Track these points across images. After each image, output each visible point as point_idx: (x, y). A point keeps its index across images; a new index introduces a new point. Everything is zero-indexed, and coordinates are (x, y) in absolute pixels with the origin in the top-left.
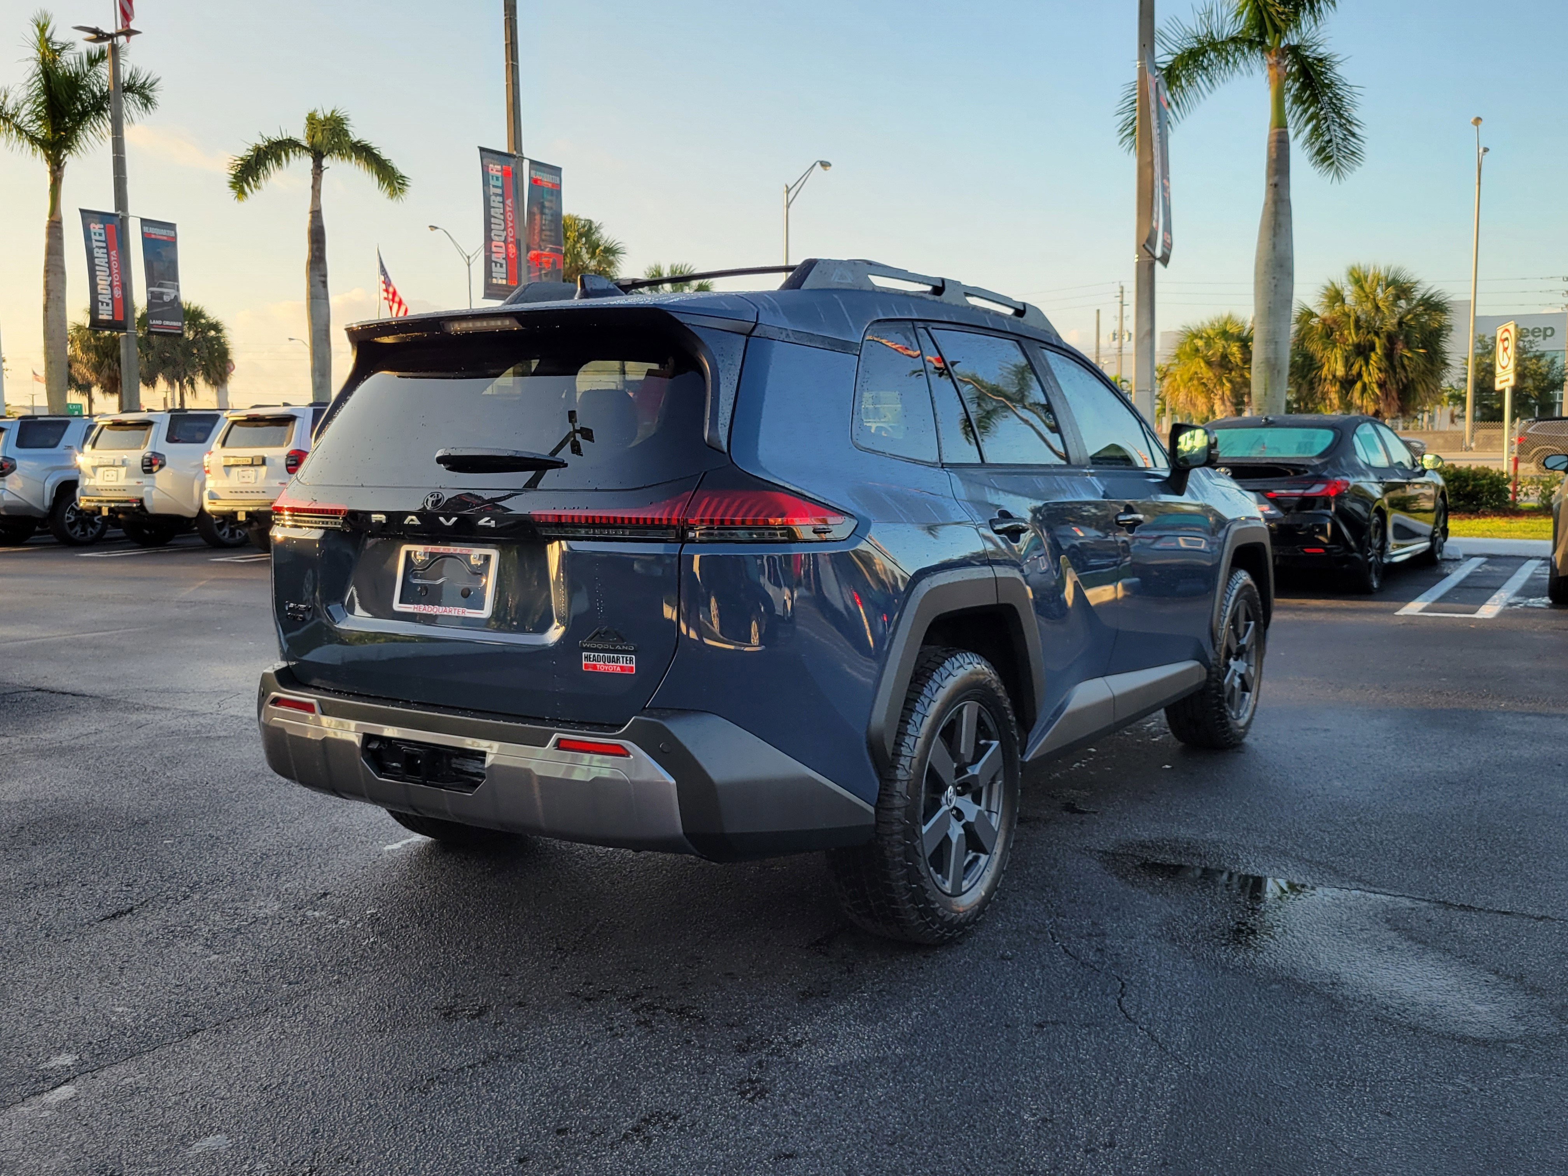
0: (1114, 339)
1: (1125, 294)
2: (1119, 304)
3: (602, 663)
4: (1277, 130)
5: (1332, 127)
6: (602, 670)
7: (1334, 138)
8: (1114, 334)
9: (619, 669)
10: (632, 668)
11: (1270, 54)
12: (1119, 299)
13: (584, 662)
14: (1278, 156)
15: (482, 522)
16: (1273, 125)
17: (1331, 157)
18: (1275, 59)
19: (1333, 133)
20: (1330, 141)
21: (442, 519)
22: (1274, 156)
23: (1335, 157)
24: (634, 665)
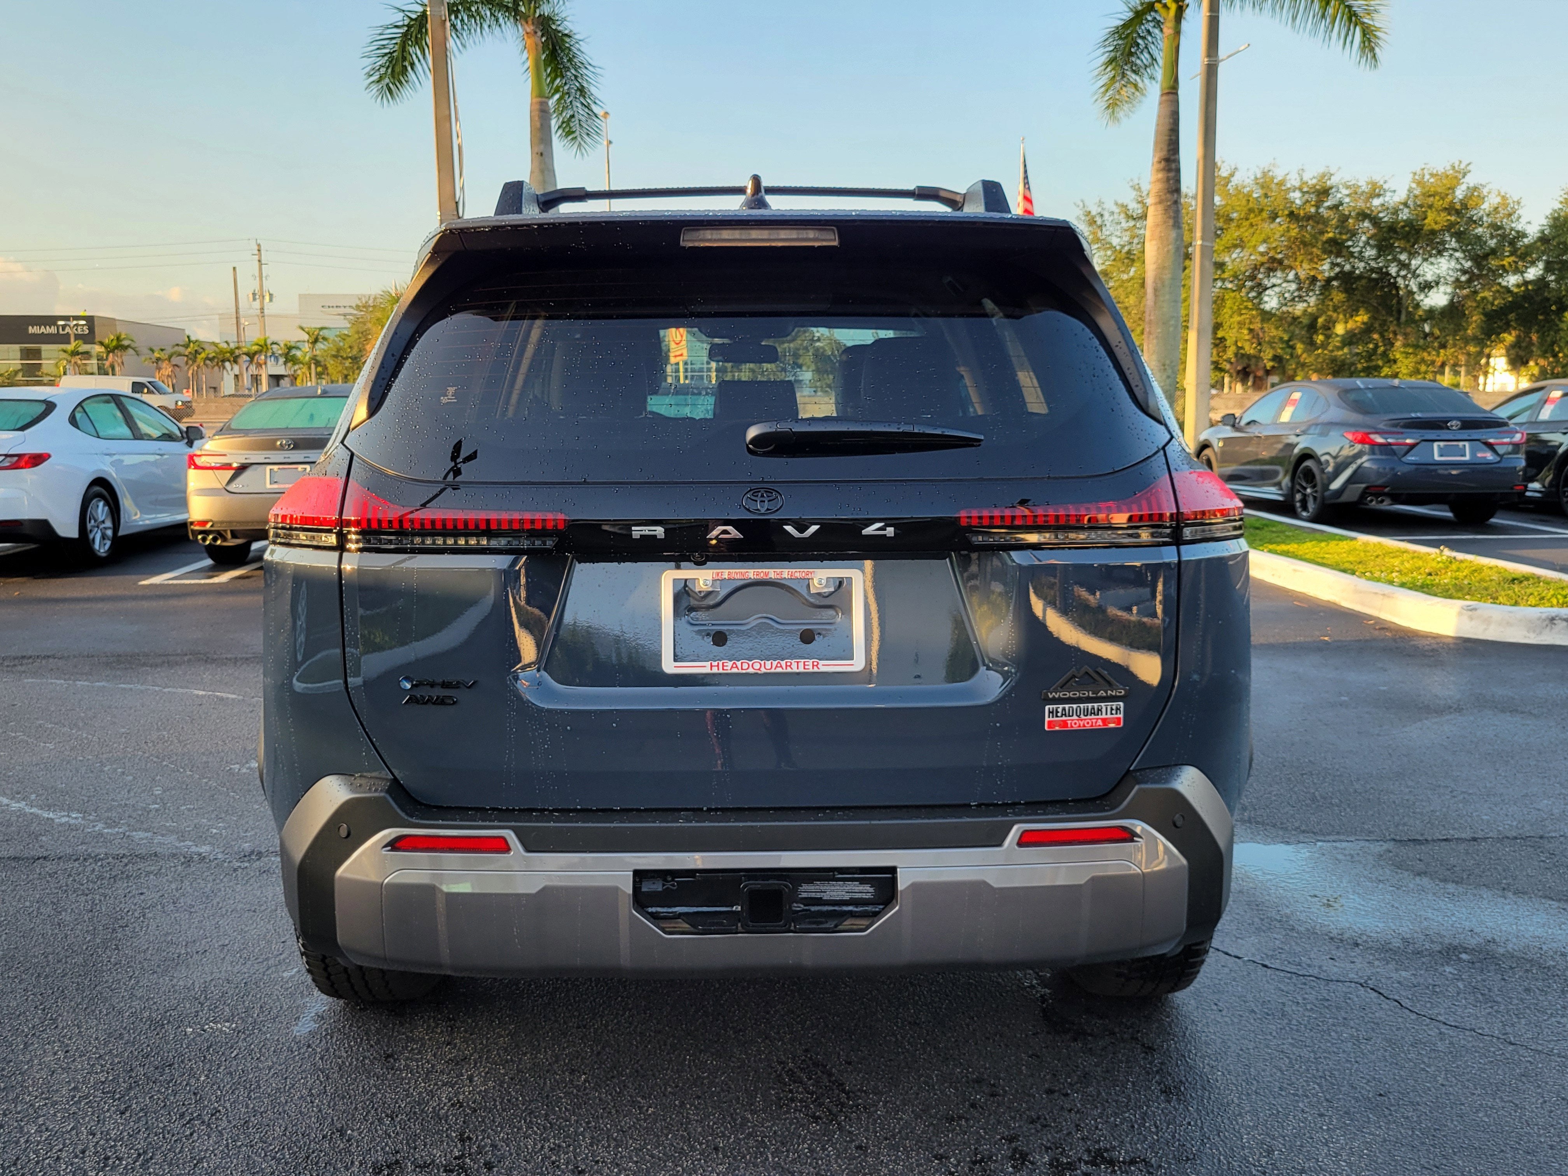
0: (254, 299)
1: (263, 252)
2: (257, 263)
3: (1075, 717)
4: (539, 100)
5: (574, 103)
6: (1075, 727)
7: (576, 114)
8: (254, 294)
9: (1100, 723)
10: (1119, 719)
11: (527, 23)
12: (257, 257)
13: (1047, 719)
14: (542, 125)
15: (870, 530)
16: (534, 95)
17: (573, 132)
18: (532, 28)
19: (575, 109)
20: (573, 116)
21: (789, 528)
22: (538, 125)
23: (577, 133)
24: (1121, 716)
